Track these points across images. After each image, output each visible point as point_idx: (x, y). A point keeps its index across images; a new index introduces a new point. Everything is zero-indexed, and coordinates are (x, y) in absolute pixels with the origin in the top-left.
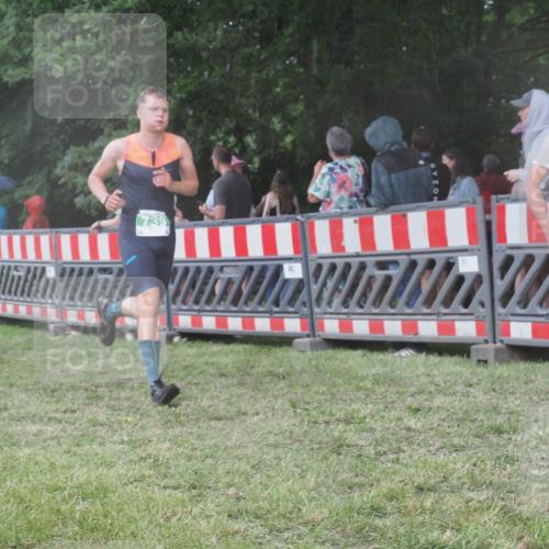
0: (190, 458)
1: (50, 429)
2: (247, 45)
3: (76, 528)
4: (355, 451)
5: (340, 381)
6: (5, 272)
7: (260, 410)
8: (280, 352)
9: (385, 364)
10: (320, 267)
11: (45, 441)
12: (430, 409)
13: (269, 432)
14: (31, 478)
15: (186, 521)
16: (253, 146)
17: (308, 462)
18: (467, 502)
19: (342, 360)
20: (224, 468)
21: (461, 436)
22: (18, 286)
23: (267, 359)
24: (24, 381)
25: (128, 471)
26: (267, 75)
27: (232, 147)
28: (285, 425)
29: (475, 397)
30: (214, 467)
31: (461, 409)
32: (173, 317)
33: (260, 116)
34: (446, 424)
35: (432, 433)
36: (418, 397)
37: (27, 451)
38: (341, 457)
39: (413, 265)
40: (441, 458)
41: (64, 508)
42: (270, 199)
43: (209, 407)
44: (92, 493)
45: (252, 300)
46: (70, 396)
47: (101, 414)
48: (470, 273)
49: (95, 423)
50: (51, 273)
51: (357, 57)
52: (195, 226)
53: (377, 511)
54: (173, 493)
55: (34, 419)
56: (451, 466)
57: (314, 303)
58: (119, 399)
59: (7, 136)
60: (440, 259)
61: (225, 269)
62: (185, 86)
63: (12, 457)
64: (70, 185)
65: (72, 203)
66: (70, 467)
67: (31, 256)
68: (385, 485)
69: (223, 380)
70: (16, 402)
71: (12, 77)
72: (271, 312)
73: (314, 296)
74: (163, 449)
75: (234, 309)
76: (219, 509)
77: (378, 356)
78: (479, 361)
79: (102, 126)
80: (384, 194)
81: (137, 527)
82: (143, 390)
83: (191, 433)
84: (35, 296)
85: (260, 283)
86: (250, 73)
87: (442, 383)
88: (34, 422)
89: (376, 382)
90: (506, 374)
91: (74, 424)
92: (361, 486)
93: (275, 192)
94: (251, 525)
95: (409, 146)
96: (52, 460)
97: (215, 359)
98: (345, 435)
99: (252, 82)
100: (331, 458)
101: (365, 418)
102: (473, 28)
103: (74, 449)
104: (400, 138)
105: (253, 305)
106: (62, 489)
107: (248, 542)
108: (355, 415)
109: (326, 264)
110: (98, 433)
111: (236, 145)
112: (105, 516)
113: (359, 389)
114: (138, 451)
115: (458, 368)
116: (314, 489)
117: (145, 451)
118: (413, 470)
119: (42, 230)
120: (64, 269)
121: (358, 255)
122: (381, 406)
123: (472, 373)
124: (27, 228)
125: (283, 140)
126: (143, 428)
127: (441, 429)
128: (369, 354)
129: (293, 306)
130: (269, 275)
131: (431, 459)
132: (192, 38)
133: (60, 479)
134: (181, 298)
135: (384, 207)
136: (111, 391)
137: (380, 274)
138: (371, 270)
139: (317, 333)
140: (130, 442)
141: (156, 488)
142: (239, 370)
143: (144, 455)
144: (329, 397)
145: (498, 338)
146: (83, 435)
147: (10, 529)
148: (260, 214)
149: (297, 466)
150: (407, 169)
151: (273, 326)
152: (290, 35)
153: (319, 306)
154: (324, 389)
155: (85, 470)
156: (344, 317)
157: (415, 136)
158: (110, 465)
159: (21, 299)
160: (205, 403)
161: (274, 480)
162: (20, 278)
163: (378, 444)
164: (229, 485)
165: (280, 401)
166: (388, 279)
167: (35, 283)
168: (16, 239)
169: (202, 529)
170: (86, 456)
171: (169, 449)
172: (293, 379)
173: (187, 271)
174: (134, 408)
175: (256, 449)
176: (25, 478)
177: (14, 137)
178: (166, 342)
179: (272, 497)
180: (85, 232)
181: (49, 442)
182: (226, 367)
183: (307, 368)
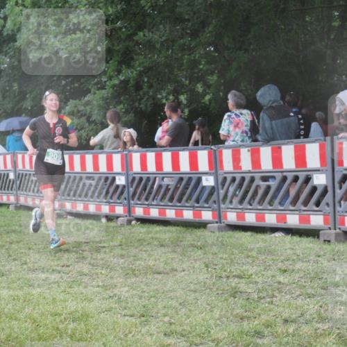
0: (141, 298)
1: (53, 277)
2: (182, 38)
3: (69, 339)
4: (245, 296)
5: (237, 251)
6: (27, 177)
7: (186, 268)
8: (199, 232)
9: (265, 241)
10: (225, 179)
11: (50, 284)
12: (293, 270)
13: (191, 283)
14: (41, 307)
15: (138, 337)
16: (185, 102)
17: (216, 302)
18: (316, 330)
19: (237, 238)
20: (162, 304)
21: (312, 288)
22: (35, 187)
23: (191, 236)
24: (38, 247)
25: (102, 304)
26: (194, 57)
28: (201, 278)
29: (322, 263)
30: (156, 304)
31: (313, 271)
32: (132, 209)
33: (190, 83)
34: (303, 280)
35: (294, 285)
36: (286, 263)
37: (39, 290)
38: (236, 299)
39: (285, 179)
40: (299, 302)
41: (61, 326)
42: (196, 135)
43: (154, 265)
44: (79, 317)
46: (66, 256)
47: (86, 268)
48: (321, 185)
49: (82, 274)
51: (252, 47)
52: (147, 151)
53: (259, 334)
54: (130, 319)
55: (43, 270)
56: (306, 307)
57: (221, 201)
58: (97, 259)
59: (30, 92)
60: (302, 176)
61: (165, 179)
62: (143, 63)
63: (29, 294)
66: (65, 301)
68: (264, 318)
69: (163, 248)
70: (32, 259)
72: (193, 207)
73: (221, 197)
74: (124, 291)
75: (170, 204)
76: (158, 330)
77: (260, 236)
78: (325, 241)
79: (90, 87)
80: (267, 134)
81: (107, 340)
83: (142, 282)
85: (187, 188)
86: (184, 55)
87: (301, 255)
88: (43, 272)
89: (259, 252)
90: (342, 250)
91: (68, 274)
92: (249, 318)
94: (179, 340)
95: (284, 103)
96: (54, 297)
97: (158, 236)
98: (239, 285)
99: (185, 61)
100: (230, 300)
101: (252, 275)
102: (325, 30)
103: (68, 290)
104: (279, 99)
105: (183, 202)
106: (60, 315)
108: (246, 273)
109: (229, 177)
110: (83, 280)
112: (86, 332)
113: (248, 257)
114: (108, 292)
115: (311, 245)
116: (219, 319)
117: (112, 292)
118: (281, 309)
121: (250, 172)
122: (262, 268)
123: (320, 248)
125: (203, 98)
126: (111, 278)
127: (300, 283)
128: (255, 235)
129: (207, 204)
130: (193, 183)
131: (293, 302)
132: (149, 35)
133: (59, 309)
134: (138, 194)
135: (267, 141)
136: (92, 254)
137: (263, 184)
138: (258, 182)
139: (222, 221)
140: (103, 286)
141: (119, 315)
142: (172, 243)
143: (112, 295)
144: (229, 261)
145: (338, 226)
146: (74, 281)
147: (27, 339)
148: (188, 145)
149: (209, 305)
150: (282, 118)
151: (195, 215)
152: (210, 32)
153: (224, 204)
154: (227, 256)
155: (75, 303)
156: (240, 211)
157: (288, 98)
158: (91, 301)
159: (37, 195)
160: (151, 263)
161: (194, 313)
163: (259, 291)
164: (165, 315)
165: (198, 263)
166: (269, 187)
169: (148, 342)
170: (76, 294)
171: (127, 291)
172: (207, 249)
173: (141, 179)
174: (106, 266)
175: (182, 293)
176: (37, 307)
177: (35, 93)
178: (127, 224)
179: (192, 323)
180: (78, 154)
181: (52, 285)
182: (164, 241)
183: (215, 242)
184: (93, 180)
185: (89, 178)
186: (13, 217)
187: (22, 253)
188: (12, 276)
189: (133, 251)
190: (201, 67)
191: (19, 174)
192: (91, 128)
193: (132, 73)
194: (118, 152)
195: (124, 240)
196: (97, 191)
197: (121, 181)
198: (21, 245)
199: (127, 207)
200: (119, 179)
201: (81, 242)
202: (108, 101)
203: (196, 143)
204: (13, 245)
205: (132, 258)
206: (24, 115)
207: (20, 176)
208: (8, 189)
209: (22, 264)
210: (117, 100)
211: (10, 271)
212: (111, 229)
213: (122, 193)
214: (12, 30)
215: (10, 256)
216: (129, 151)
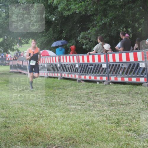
0: (116, 115)
1: (78, 107)
2: (128, 4)
3: (86, 133)
6: (65, 66)
7: (134, 103)
8: (139, 87)
11: (77, 110)
13: (137, 109)
14: (74, 120)
15: (115, 132)
16: (130, 31)
20: (125, 118)
22: (68, 69)
23: (136, 89)
24: (71, 95)
25: (99, 118)
26: (134, 12)
27: (125, 32)
28: (141, 107)
30: (122, 118)
32: (110, 78)
33: (132, 23)
37: (72, 113)
41: (83, 128)
42: (136, 46)
44: (90, 124)
45: (131, 73)
46: (83, 98)
47: (91, 103)
49: (90, 106)
50: (77, 66)
52: (115, 53)
54: (112, 124)
55: (74, 104)
58: (96, 99)
61: (123, 65)
62: (112, 15)
63: (69, 114)
64: (81, 43)
65: (82, 47)
66: (84, 117)
67: (72, 61)
69: (124, 95)
70: (69, 100)
71: (66, 14)
72: (136, 76)
74: (108, 113)
75: (126, 75)
76: (124, 129)
79: (90, 26)
81: (102, 133)
82: (102, 97)
83: (116, 109)
84: (73, 72)
85: (133, 69)
86: (130, 11)
88: (74, 105)
91: (84, 106)
93: (137, 44)
94: (133, 133)
96: (79, 115)
97: (121, 89)
99: (130, 14)
105: (131, 74)
106: (82, 123)
107: (132, 138)
110: (91, 108)
111: (126, 31)
112: (94, 130)
114: (101, 113)
117: (103, 113)
119: (74, 55)
120: (80, 65)
124: (71, 54)
125: (139, 29)
126: (103, 107)
129: (142, 75)
130: (135, 66)
133: (81, 120)
134: (112, 72)
136: (94, 97)
140: (99, 111)
141: (107, 123)
142: (128, 92)
146: (87, 109)
147: (69, 133)
149: (145, 118)
151: (137, 80)
155: (88, 118)
158: (94, 117)
159: (69, 73)
160: (119, 101)
162: (69, 67)
164: (126, 123)
165: (139, 100)
167: (73, 69)
168: (68, 57)
169: (120, 134)
170: (88, 114)
171: (110, 113)
172: (143, 94)
173: (113, 65)
174: (100, 102)
175: (133, 113)
176: (72, 120)
177: (67, 30)
178: (108, 85)
179: (138, 126)
180: (86, 55)
181: (78, 110)
182: (124, 91)
183: (146, 91)
184: (93, 66)
185: (91, 65)
186: (60, 82)
187: (65, 97)
188: (61, 107)
189: (111, 96)
190: (137, 16)
191: (62, 64)
192: (91, 44)
193: (108, 20)
194: (103, 54)
195: (107, 91)
196: (95, 71)
197: (104, 66)
198: (64, 94)
199: (107, 77)
200: (104, 65)
201: (89, 92)
202: (98, 32)
203: (137, 49)
204: (61, 94)
205: (111, 99)
206: (62, 40)
207: (62, 65)
208: (57, 71)
209: (65, 102)
210: (102, 32)
211: (60, 105)
212: (101, 87)
213: (105, 71)
214: (56, 4)
215: (59, 99)
216: (108, 53)
